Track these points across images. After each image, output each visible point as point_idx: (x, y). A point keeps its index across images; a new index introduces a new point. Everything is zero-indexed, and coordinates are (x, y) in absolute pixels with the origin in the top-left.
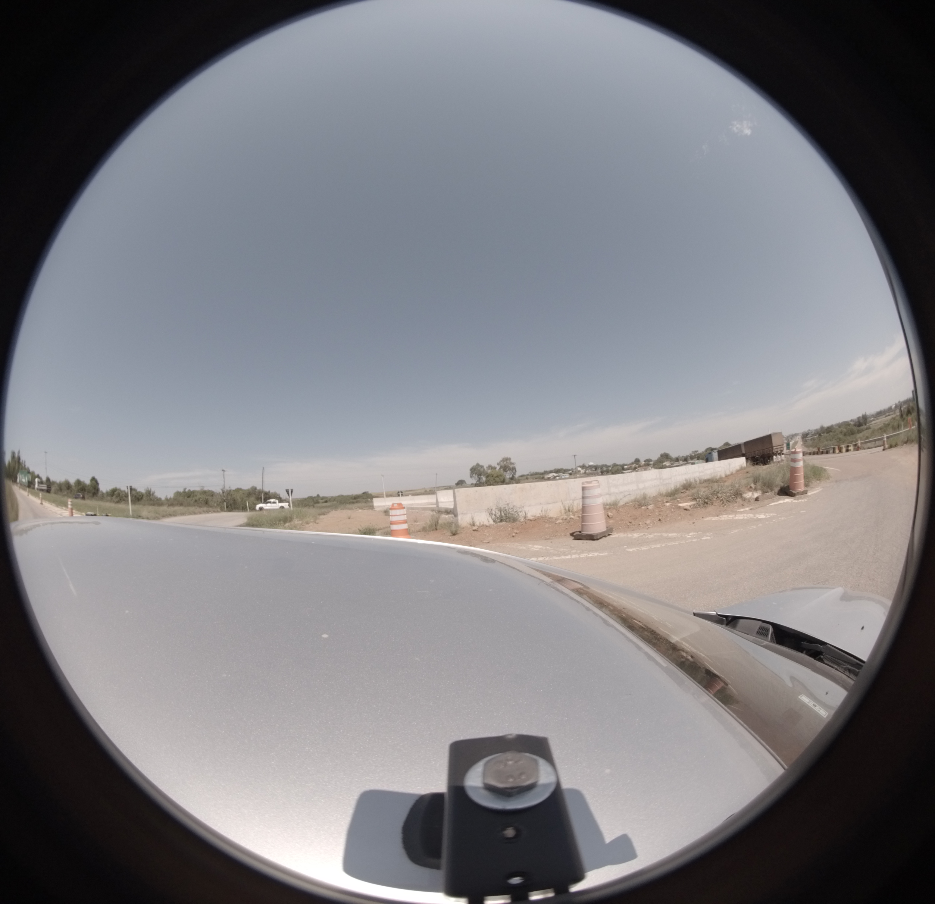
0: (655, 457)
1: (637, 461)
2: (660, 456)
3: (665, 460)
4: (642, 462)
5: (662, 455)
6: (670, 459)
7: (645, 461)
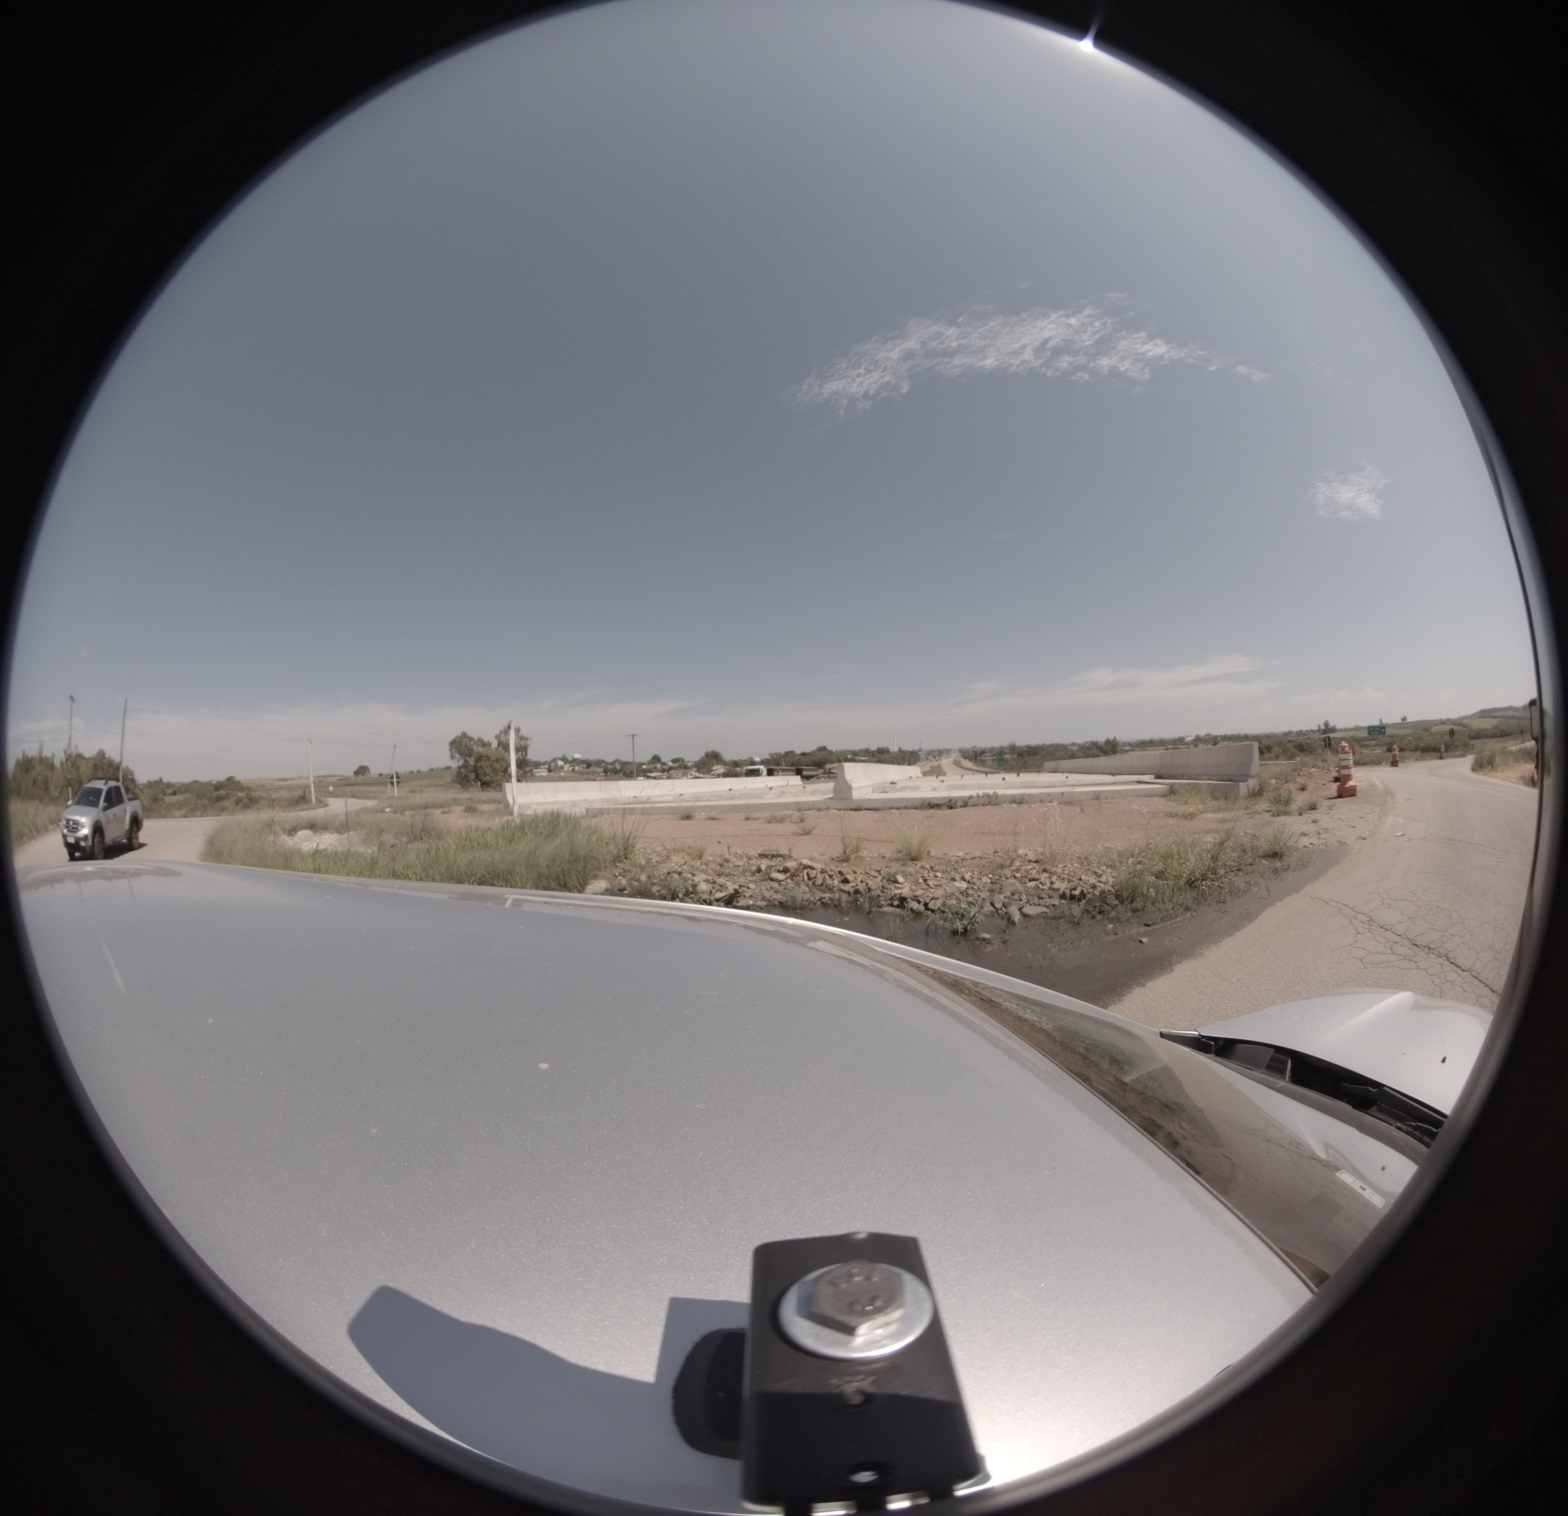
0: (693, 756)
1: (656, 759)
2: (704, 755)
3: (715, 762)
4: (668, 762)
5: (707, 755)
6: (722, 761)
7: (674, 761)
